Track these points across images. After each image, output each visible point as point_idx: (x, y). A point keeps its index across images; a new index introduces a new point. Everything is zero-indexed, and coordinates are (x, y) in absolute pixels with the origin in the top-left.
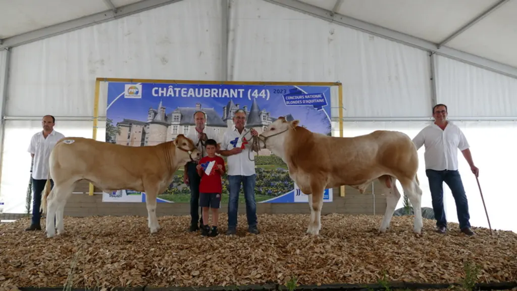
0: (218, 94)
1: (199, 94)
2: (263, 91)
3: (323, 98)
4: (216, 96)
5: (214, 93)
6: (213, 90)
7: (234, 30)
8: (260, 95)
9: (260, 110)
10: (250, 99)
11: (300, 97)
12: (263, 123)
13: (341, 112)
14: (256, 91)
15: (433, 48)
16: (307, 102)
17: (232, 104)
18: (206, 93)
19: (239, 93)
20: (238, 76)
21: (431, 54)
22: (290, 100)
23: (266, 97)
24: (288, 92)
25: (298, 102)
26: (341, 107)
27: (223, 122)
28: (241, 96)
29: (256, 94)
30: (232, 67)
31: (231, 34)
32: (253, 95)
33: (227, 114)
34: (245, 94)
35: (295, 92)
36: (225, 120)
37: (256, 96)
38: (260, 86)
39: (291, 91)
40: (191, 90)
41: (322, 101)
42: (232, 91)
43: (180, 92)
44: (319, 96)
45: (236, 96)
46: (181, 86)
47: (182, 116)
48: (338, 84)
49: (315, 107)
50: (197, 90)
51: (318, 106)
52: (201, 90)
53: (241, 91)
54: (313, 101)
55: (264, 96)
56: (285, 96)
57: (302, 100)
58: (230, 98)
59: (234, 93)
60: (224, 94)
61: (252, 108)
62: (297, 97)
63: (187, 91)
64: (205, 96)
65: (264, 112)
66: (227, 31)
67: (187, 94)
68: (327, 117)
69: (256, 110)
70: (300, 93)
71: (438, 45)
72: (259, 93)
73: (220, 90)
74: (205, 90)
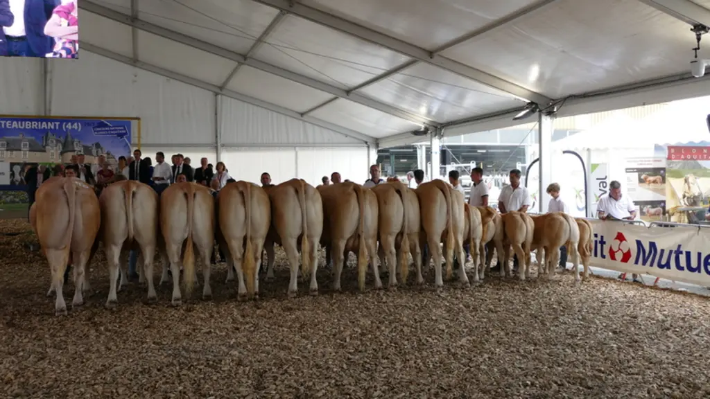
0: (38, 126)
1: (22, 125)
2: (76, 124)
3: (125, 129)
4: (36, 128)
5: (34, 125)
6: (33, 123)
7: (51, 72)
8: (73, 127)
9: (73, 138)
10: (64, 130)
11: (107, 129)
12: (76, 149)
13: (139, 140)
14: (70, 124)
15: (218, 91)
16: (112, 132)
17: (50, 134)
18: (28, 125)
19: (55, 125)
20: (55, 112)
21: (216, 94)
22: (98, 131)
23: (78, 128)
24: (96, 125)
25: (104, 133)
26: (139, 137)
27: (43, 149)
28: (57, 128)
29: (69, 126)
30: (50, 102)
31: (49, 76)
32: (67, 127)
33: (46, 142)
34: (60, 126)
35: (102, 125)
36: (44, 147)
37: (70, 127)
38: (72, 120)
39: (98, 124)
40: (15, 122)
41: (124, 132)
42: (49, 123)
43: (5, 124)
44: (122, 128)
45: (53, 127)
46: (7, 120)
47: (8, 144)
48: (138, 119)
49: (118, 136)
50: (20, 123)
51: (121, 135)
52: (23, 122)
53: (57, 123)
54: (116, 132)
55: (76, 128)
56: (94, 128)
57: (107, 131)
58: (48, 129)
59: (51, 125)
60: (43, 127)
61: (67, 137)
62: (103, 129)
63: (12, 123)
64: (27, 127)
65: (76, 140)
66: (46, 72)
67: (11, 126)
68: (127, 144)
69: (69, 139)
70: (106, 126)
71: (221, 88)
72: (72, 125)
73: (40, 123)
74: (27, 122)
